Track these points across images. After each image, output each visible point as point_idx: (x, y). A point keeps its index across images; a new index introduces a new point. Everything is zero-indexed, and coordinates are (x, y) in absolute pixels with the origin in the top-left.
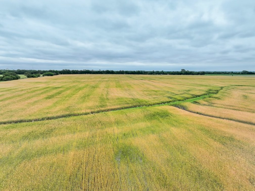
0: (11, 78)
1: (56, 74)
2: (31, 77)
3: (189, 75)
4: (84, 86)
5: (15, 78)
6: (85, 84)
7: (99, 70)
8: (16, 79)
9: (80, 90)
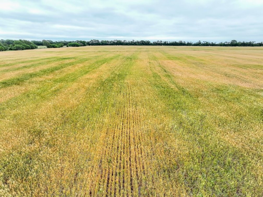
0: (23, 47)
1: (83, 45)
2: (51, 48)
3: (246, 46)
4: (113, 56)
5: (29, 47)
6: (114, 54)
7: (132, 41)
8: (30, 49)
9: (104, 63)
